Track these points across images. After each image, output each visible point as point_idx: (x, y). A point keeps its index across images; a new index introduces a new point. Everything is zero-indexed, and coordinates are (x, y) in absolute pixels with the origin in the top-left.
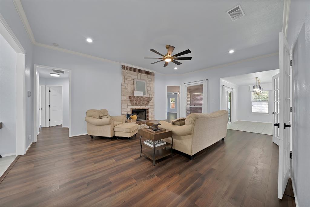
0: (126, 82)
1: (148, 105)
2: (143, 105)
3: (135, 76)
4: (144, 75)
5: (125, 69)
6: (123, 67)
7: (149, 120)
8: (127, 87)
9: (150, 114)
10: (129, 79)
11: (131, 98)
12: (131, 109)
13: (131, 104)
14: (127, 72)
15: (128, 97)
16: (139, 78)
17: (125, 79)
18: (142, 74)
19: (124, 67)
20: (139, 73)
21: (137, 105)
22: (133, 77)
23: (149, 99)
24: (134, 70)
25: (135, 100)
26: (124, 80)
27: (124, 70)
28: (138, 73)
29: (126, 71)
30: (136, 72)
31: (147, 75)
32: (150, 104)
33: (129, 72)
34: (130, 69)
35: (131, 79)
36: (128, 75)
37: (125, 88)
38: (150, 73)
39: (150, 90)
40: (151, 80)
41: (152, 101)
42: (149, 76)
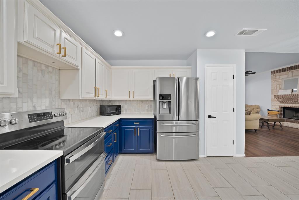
0: (275, 84)
2: (295, 103)
3: (285, 75)
5: (273, 74)
6: (271, 73)
8: (275, 88)
10: (277, 81)
11: (279, 98)
12: (279, 106)
13: (279, 101)
16: (290, 75)
17: (274, 81)
19: (273, 72)
20: (291, 71)
21: (286, 103)
22: (282, 77)
24: (283, 70)
25: (280, 99)
26: (272, 82)
28: (289, 72)
29: (274, 75)
30: (286, 71)
33: (277, 74)
34: (278, 71)
35: (280, 80)
36: (277, 77)
37: (273, 89)
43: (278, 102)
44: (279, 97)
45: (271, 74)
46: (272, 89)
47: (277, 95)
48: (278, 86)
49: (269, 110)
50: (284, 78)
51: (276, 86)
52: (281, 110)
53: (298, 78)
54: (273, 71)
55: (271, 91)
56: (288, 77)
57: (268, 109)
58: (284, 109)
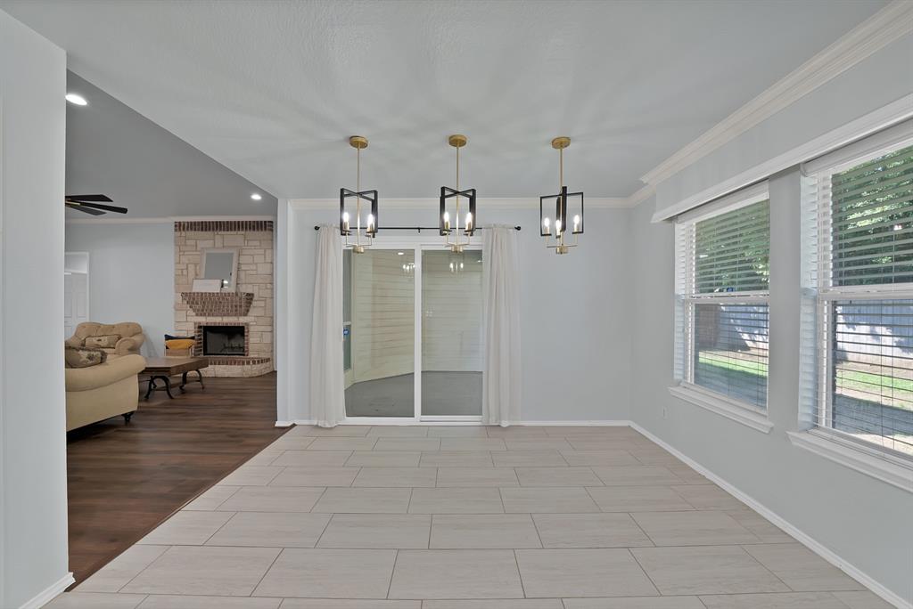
0: (184, 259)
1: (246, 315)
3: (206, 241)
4: (235, 233)
5: (180, 230)
6: (176, 226)
7: (252, 356)
8: (185, 272)
9: (254, 341)
10: (189, 253)
11: (194, 301)
12: (195, 324)
13: (194, 311)
14: (185, 237)
16: (218, 244)
17: (181, 253)
18: (229, 232)
19: (179, 227)
20: (220, 233)
21: (209, 315)
22: (201, 244)
24: (204, 226)
25: (197, 304)
26: (178, 255)
27: (178, 234)
28: (216, 233)
29: (183, 233)
30: (209, 230)
31: (243, 232)
32: (253, 312)
33: (191, 234)
34: (193, 226)
35: (196, 251)
36: (188, 242)
37: (180, 275)
38: (254, 226)
39: (254, 272)
40: (257, 243)
41: (262, 304)
42: (250, 234)
43: (191, 312)
44: (194, 299)
45: (176, 230)
46: (176, 275)
47: (188, 292)
48: (191, 268)
49: (168, 338)
50: (206, 248)
51: (187, 269)
52: (199, 336)
53: (232, 254)
54: (180, 223)
55: (175, 280)
56: (214, 247)
57: (166, 336)
58: (207, 330)
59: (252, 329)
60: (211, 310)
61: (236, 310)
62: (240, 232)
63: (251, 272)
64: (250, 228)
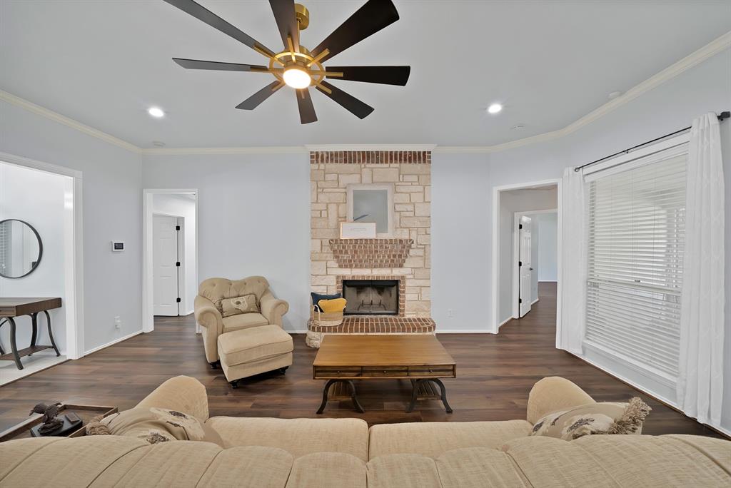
0: (322, 197)
1: (401, 266)
2: (381, 266)
3: (352, 176)
4: (387, 165)
5: (317, 162)
6: (312, 157)
7: (407, 317)
8: (324, 213)
9: (409, 297)
10: (329, 190)
11: (341, 250)
12: (338, 277)
13: (338, 262)
14: (324, 170)
15: (326, 242)
16: (367, 178)
17: (319, 190)
18: (379, 165)
19: (316, 157)
20: (368, 165)
21: (356, 267)
22: (344, 180)
23: (400, 247)
24: (349, 157)
25: (346, 252)
26: (315, 193)
27: (315, 166)
28: (363, 166)
29: (322, 166)
30: (355, 162)
31: (397, 165)
32: (409, 263)
33: (332, 166)
34: (333, 157)
35: (338, 188)
36: (329, 177)
37: (317, 217)
38: (410, 158)
39: (412, 214)
40: (415, 178)
41: (421, 252)
42: (406, 167)
43: (333, 263)
44: (343, 247)
45: (312, 162)
46: (313, 218)
47: (338, 239)
50: (351, 184)
51: (327, 210)
53: (386, 191)
54: (317, 153)
55: (311, 223)
56: (361, 183)
58: (349, 285)
59: (408, 283)
60: (361, 261)
61: (393, 261)
62: (393, 165)
63: (408, 214)
64: (405, 160)
